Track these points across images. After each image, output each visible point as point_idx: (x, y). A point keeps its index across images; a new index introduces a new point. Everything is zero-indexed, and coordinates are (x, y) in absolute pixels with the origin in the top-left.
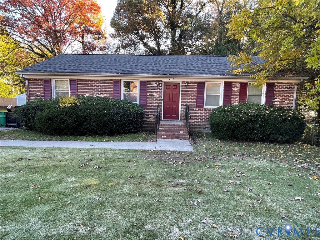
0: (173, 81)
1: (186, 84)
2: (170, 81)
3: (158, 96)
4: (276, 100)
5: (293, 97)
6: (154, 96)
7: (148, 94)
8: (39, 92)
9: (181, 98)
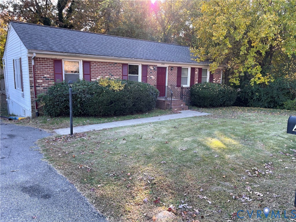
0: (163, 65)
1: (172, 68)
2: (162, 65)
3: (154, 78)
4: (214, 80)
5: (220, 78)
6: (151, 78)
7: (148, 77)
8: (48, 74)
9: (168, 79)
